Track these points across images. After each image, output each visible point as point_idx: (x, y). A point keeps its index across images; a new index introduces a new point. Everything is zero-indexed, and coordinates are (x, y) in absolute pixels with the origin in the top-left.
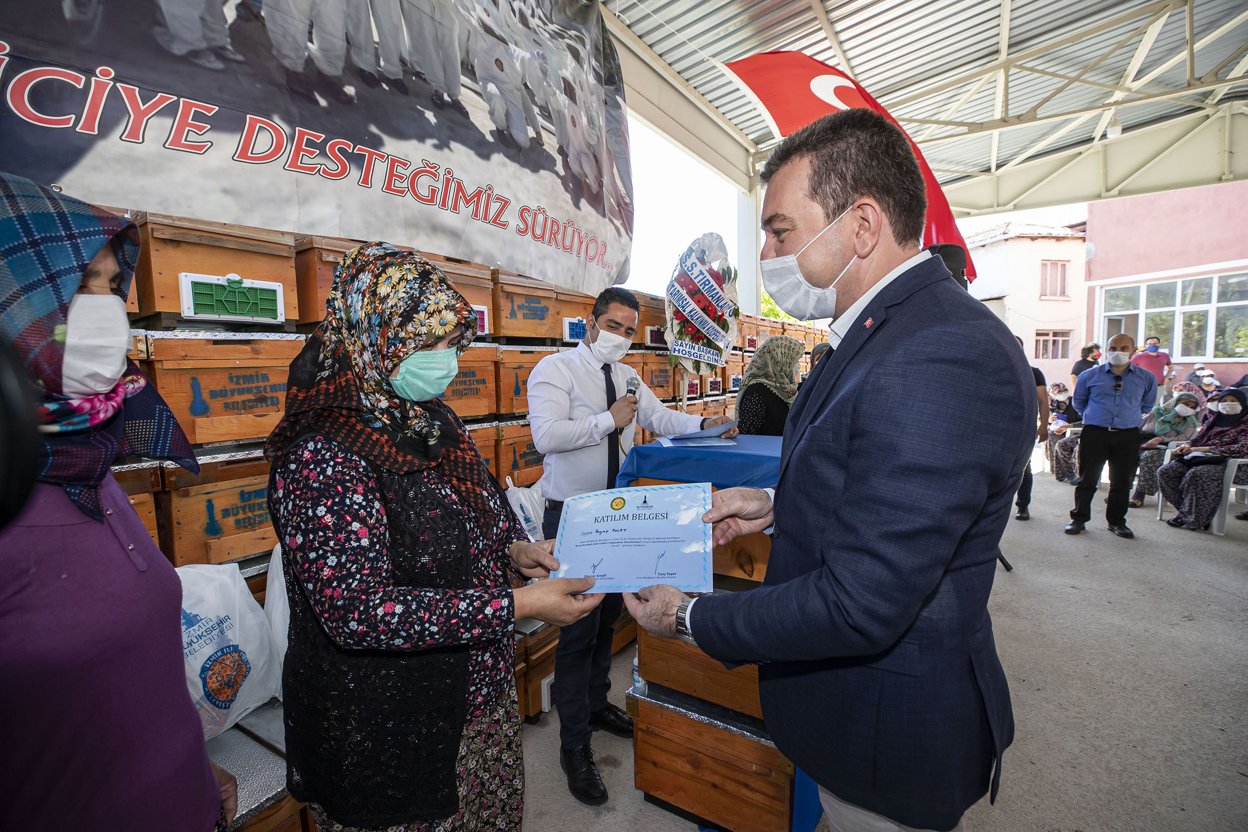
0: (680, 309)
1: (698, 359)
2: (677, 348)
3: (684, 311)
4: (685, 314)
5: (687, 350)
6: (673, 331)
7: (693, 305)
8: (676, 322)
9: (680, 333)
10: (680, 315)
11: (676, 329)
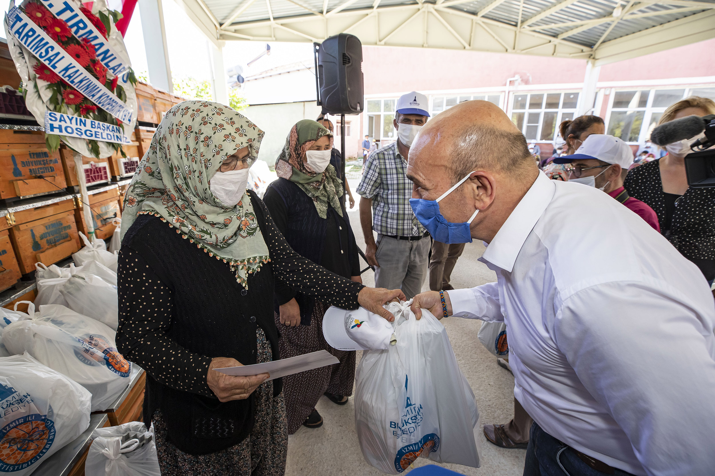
0: (46, 63)
1: (93, 138)
2: (56, 124)
3: (54, 67)
4: (56, 71)
5: (74, 126)
6: (40, 96)
7: (68, 59)
8: (42, 84)
9: (53, 100)
10: (47, 72)
11: (46, 95)
